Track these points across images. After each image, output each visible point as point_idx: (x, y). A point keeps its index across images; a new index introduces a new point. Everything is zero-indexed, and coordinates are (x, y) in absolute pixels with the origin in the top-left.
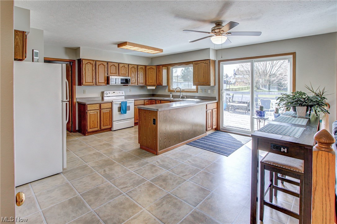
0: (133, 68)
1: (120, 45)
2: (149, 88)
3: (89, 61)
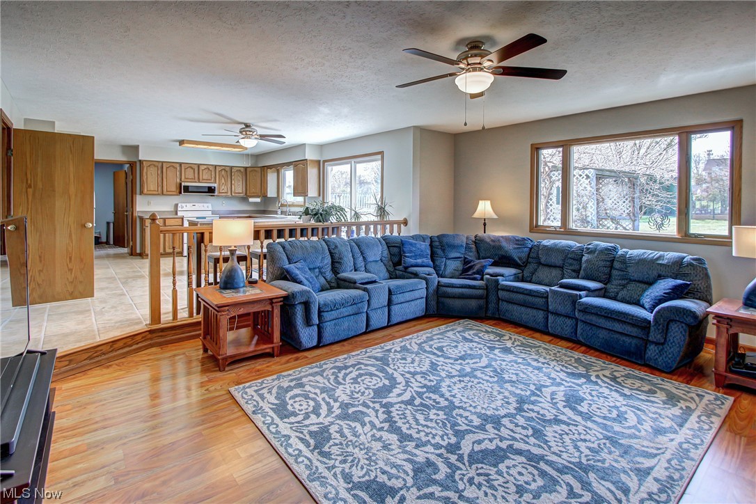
0: (223, 171)
1: (182, 142)
2: (251, 200)
3: (152, 163)
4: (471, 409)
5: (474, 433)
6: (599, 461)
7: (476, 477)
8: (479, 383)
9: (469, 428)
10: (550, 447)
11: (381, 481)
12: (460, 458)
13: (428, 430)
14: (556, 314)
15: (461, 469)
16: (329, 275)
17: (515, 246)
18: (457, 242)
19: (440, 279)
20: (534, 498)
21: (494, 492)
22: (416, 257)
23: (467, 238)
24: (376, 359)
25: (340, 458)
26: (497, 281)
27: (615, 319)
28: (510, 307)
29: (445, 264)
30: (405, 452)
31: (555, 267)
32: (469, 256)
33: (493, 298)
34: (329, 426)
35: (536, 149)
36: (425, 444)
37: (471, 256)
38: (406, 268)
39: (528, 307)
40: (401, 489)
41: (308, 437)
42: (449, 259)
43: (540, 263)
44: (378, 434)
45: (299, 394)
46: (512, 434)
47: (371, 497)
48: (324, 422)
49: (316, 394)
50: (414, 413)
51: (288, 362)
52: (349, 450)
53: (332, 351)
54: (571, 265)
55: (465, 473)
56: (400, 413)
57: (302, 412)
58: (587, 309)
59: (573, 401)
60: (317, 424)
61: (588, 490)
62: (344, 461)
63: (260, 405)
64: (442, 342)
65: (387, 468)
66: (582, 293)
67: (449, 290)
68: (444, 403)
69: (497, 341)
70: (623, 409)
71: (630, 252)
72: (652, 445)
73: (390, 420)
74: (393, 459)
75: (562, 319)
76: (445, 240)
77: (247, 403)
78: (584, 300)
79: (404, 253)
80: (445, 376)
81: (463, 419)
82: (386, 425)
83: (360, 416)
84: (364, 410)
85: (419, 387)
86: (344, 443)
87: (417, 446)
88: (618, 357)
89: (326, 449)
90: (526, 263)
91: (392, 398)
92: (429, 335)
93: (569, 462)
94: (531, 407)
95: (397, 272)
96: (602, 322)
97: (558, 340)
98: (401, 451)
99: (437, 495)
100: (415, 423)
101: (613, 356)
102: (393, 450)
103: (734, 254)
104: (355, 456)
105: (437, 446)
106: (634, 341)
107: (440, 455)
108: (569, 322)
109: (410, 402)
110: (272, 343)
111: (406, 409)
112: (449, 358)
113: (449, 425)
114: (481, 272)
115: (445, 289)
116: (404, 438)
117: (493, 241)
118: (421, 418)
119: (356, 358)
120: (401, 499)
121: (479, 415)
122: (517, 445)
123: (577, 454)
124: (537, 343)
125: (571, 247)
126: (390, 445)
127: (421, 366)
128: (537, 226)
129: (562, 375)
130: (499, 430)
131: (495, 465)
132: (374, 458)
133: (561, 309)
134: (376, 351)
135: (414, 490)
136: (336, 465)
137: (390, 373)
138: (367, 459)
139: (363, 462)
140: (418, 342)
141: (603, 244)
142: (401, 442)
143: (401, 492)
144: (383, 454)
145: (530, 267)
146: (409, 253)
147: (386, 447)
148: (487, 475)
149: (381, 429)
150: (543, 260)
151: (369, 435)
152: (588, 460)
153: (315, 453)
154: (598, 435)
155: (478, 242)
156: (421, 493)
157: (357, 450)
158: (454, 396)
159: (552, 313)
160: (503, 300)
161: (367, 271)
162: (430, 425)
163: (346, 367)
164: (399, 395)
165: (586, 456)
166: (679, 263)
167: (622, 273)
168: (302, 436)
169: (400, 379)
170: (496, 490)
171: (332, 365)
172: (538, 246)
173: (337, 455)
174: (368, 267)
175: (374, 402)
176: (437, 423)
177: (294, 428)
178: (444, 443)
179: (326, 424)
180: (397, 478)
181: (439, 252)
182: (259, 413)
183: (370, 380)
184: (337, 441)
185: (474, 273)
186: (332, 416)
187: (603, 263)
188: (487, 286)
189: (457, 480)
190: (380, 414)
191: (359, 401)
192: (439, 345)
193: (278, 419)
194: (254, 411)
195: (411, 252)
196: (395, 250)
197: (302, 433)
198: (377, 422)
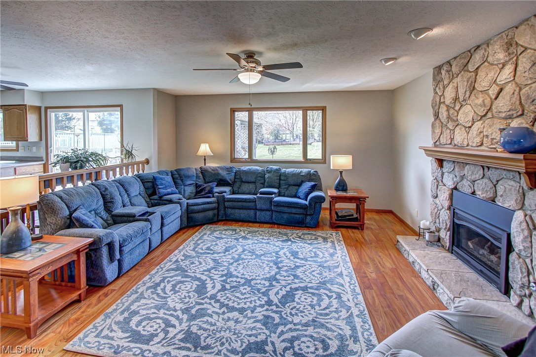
4: (258, 278)
5: (271, 290)
6: (325, 278)
7: (292, 311)
8: (249, 262)
9: (266, 288)
10: (305, 280)
11: (253, 341)
12: (277, 306)
13: (249, 300)
14: (261, 210)
15: (283, 311)
16: (104, 214)
17: (227, 172)
18: (190, 173)
19: (188, 201)
20: (320, 307)
21: (305, 314)
22: (165, 188)
23: (196, 170)
24: (173, 270)
25: (218, 344)
26: (224, 196)
27: (292, 207)
28: (233, 211)
29: (184, 190)
30: (249, 318)
31: (251, 182)
32: (199, 182)
33: (222, 208)
34: (190, 329)
35: (233, 111)
36: (255, 308)
37: (201, 182)
38: (161, 197)
39: (244, 209)
40: (267, 338)
41: (183, 344)
42: (186, 186)
43: (242, 182)
44: (226, 316)
45: (141, 320)
46: (287, 282)
47: (257, 353)
48: (183, 329)
49: (154, 313)
50: (232, 294)
51: (99, 301)
52: (218, 336)
53: (132, 277)
54: (260, 180)
55: (285, 312)
56: (225, 298)
57: (159, 331)
58: (279, 204)
59: (295, 254)
60: (180, 332)
61: (333, 292)
62: (222, 344)
63: (115, 344)
64: (207, 244)
65: (250, 333)
66: (273, 196)
67: (195, 207)
68: (243, 281)
69: (235, 234)
70: (314, 250)
71: (287, 170)
72: (334, 262)
73: (222, 305)
74: (248, 326)
75: (264, 212)
76: (182, 173)
77: (99, 349)
78: (276, 199)
79: (158, 186)
80: (227, 265)
81: (260, 285)
82: (224, 309)
83: (203, 312)
84: (201, 307)
85: (219, 277)
86: (211, 333)
87: (252, 312)
88: (293, 226)
89: (203, 344)
90: (234, 182)
91: (211, 292)
92: (194, 242)
93: (317, 283)
94: (282, 264)
95: (152, 201)
96: (285, 210)
97: (263, 224)
98: (247, 319)
99: (285, 330)
100: (238, 300)
101: (290, 226)
102: (242, 321)
103: (331, 168)
104: (225, 337)
105: (262, 306)
106: (301, 216)
107: (267, 310)
108: (269, 213)
109: (223, 289)
110: (80, 289)
111: (226, 294)
112: (220, 253)
113: (256, 292)
114: (211, 192)
115: (192, 207)
116: (242, 311)
117: (213, 170)
118: (238, 295)
119: (158, 275)
120: (272, 344)
121: (265, 279)
122: (294, 286)
123: (316, 279)
124: (256, 229)
125: (258, 170)
126: (238, 319)
127: (208, 264)
128: (234, 159)
129: (280, 243)
130: (280, 283)
131: (294, 301)
132: (237, 332)
133: (264, 207)
134: (168, 264)
135: (272, 335)
136: (220, 349)
137: (193, 276)
138: (233, 334)
139: (233, 337)
140: (191, 248)
141: (275, 167)
142: (242, 314)
143: (269, 340)
144: (238, 327)
145: (237, 185)
146: (161, 185)
147: (237, 321)
148: (295, 307)
149: (224, 313)
150: (244, 180)
151: (220, 320)
152: (322, 279)
153: (200, 351)
154: (316, 266)
155: (203, 172)
156: (277, 334)
157: (223, 333)
158: (243, 274)
159: (259, 210)
160: (228, 208)
161: (132, 204)
162: (247, 297)
163: (158, 285)
164: (214, 287)
165: (320, 277)
166: (309, 173)
167: (285, 182)
168: (177, 346)
169: (204, 278)
170: (304, 312)
171: (145, 288)
172: (239, 171)
173: (214, 343)
174: (132, 202)
175: (203, 299)
176: (250, 294)
177: (165, 345)
178: (263, 302)
179: (186, 328)
180: (260, 334)
181: (179, 181)
182: (121, 351)
183: (185, 286)
184: (205, 335)
185: (207, 193)
186: (184, 321)
187: (276, 178)
188: (218, 201)
189: (286, 317)
190: (213, 303)
191: (192, 303)
192: (206, 246)
193: (144, 346)
194: (114, 352)
195: (162, 184)
196: (150, 185)
197: (175, 344)
198: (218, 310)
